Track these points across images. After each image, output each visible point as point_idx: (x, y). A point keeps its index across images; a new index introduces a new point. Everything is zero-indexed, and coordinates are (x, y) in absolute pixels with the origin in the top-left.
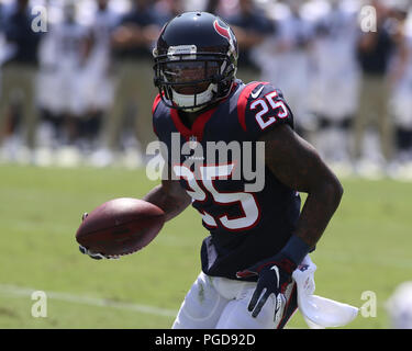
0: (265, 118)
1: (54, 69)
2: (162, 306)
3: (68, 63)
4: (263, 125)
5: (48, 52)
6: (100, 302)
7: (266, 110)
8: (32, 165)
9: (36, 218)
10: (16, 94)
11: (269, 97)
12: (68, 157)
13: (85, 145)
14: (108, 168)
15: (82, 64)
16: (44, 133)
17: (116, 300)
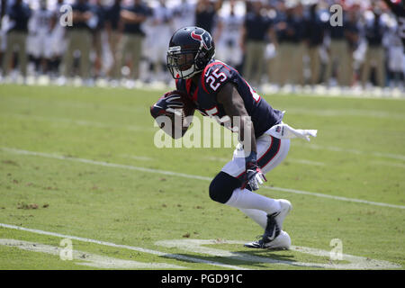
0: (215, 85)
1: (35, 34)
2: (94, 160)
3: (43, 31)
4: (215, 89)
5: (33, 25)
6: (61, 157)
7: (214, 80)
8: (25, 85)
9: (27, 113)
10: (16, 48)
11: (214, 73)
12: (44, 80)
13: (53, 75)
14: (64, 86)
15: (50, 32)
16: (31, 68)
17: (70, 156)
